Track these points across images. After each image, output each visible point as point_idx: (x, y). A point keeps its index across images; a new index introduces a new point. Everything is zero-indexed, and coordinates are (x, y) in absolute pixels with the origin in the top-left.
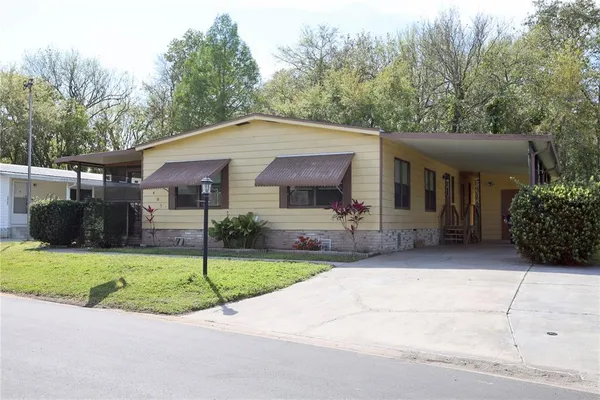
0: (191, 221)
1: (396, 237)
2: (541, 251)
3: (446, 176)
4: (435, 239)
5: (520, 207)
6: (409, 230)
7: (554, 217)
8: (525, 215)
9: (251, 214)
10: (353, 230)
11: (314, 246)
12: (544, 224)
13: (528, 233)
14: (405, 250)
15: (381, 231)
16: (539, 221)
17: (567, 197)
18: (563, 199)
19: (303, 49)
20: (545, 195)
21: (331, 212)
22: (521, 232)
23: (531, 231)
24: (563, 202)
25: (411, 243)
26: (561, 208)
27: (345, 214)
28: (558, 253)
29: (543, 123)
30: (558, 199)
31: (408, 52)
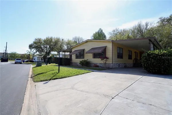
0: (78, 61)
1: (118, 65)
2: (151, 69)
3: (135, 52)
4: (132, 65)
5: (144, 57)
6: (123, 63)
7: (155, 60)
8: (145, 59)
9: (87, 60)
10: (106, 63)
11: (98, 66)
12: (151, 62)
13: (146, 64)
14: (121, 68)
15: (112, 63)
16: (150, 61)
17: (159, 54)
18: (157, 54)
19: (113, 32)
20: (152, 53)
21: (100, 59)
22: (145, 64)
23: (147, 63)
24: (158, 55)
25: (124, 66)
26: (157, 57)
27: (103, 59)
28: (156, 70)
29: (162, 42)
30: (156, 54)
31: (133, 32)
